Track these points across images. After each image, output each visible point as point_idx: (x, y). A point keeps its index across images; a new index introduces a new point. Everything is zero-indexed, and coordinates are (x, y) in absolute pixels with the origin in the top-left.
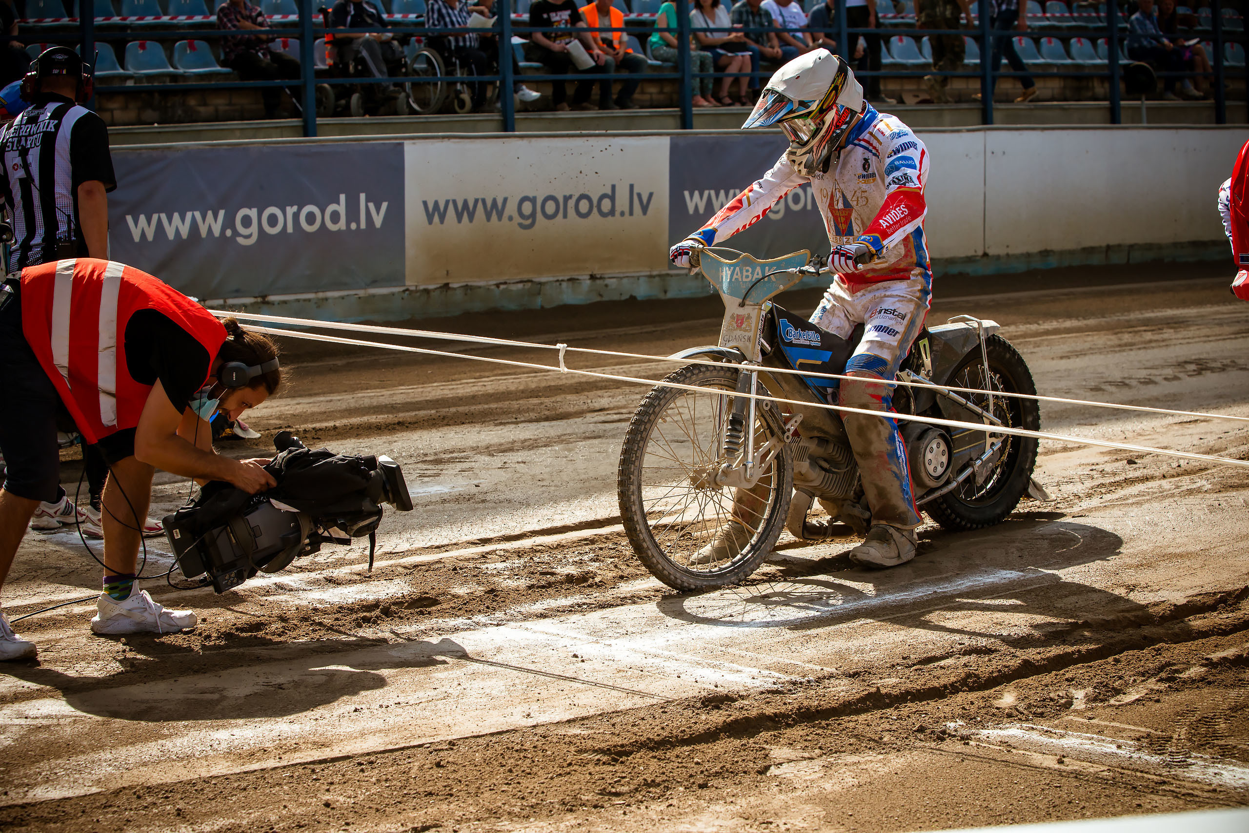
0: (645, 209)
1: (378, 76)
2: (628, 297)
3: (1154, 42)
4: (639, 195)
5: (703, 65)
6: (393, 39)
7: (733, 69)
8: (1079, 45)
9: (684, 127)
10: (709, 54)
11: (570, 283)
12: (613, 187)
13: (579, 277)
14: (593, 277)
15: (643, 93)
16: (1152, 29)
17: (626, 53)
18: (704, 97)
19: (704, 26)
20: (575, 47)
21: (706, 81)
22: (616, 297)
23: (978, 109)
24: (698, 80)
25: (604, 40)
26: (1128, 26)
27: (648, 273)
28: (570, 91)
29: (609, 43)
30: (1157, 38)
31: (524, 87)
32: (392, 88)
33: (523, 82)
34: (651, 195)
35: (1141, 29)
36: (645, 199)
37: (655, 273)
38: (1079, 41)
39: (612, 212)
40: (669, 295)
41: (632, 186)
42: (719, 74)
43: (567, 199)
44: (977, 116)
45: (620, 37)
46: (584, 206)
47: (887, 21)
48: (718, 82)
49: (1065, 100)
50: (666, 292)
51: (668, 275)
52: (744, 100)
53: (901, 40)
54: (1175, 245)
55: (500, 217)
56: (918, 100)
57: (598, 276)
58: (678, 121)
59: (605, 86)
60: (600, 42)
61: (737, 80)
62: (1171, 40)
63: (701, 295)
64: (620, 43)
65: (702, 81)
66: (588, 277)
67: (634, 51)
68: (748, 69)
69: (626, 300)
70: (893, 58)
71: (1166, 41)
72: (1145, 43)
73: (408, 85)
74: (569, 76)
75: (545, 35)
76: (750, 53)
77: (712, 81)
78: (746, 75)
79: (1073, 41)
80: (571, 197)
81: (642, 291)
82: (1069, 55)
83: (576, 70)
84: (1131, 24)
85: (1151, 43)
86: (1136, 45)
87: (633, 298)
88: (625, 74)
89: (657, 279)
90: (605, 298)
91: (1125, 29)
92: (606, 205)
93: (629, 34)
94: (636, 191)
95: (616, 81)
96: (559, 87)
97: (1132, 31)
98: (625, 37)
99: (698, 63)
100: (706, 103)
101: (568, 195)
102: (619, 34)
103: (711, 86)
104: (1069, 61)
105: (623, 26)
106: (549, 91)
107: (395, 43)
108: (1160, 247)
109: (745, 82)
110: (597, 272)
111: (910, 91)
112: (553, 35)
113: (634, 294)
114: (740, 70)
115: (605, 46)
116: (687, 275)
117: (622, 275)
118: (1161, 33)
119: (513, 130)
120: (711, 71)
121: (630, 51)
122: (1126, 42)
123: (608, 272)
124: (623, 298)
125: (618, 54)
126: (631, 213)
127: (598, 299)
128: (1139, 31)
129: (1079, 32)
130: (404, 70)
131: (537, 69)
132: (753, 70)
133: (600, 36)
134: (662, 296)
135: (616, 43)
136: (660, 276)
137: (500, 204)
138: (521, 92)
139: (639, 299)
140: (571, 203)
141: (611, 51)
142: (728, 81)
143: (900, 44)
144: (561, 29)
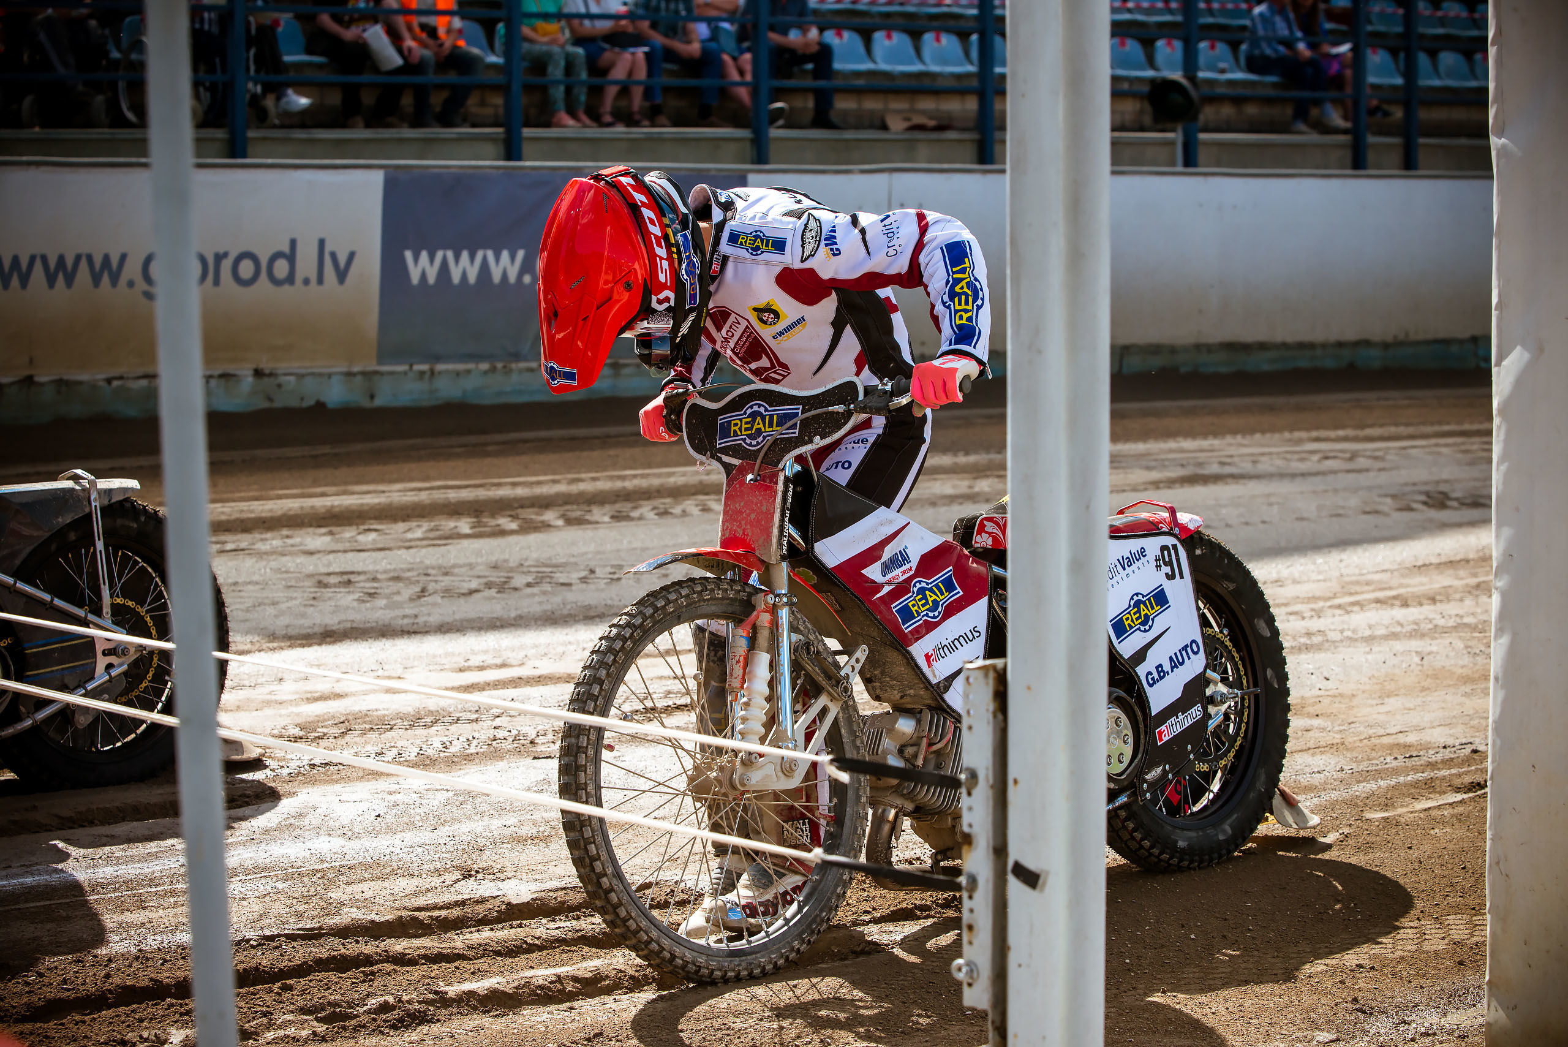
0: (342, 275)
1: (61, 70)
2: (312, 402)
3: (1281, 49)
4: (333, 256)
5: (569, 68)
6: (91, 16)
7: (619, 73)
8: (1168, 50)
9: (509, 157)
10: (580, 51)
11: (223, 381)
12: (293, 243)
13: (238, 373)
14: (258, 373)
15: (483, 104)
16: (1282, 28)
17: (455, 47)
18: (572, 113)
19: (583, 10)
20: (376, 36)
21: (576, 91)
22: (294, 403)
23: (972, 141)
24: (562, 88)
25: (424, 27)
26: (1247, 22)
27: (344, 369)
28: (368, 99)
29: (432, 32)
30: (1289, 44)
31: (290, 92)
32: (80, 88)
33: (288, 85)
34: (352, 256)
35: (1265, 29)
36: (342, 260)
37: (356, 369)
38: (1169, 44)
39: (290, 279)
40: (378, 402)
41: (322, 243)
42: (597, 81)
43: (219, 258)
44: (971, 150)
45: (449, 23)
46: (246, 269)
47: (875, 9)
48: (596, 92)
49: (1142, 129)
50: (372, 397)
51: (376, 373)
52: (637, 117)
53: (889, 37)
54: (1198, 347)
55: (115, 280)
56: (906, 124)
57: (267, 371)
58: (501, 149)
59: (421, 93)
60: (417, 29)
61: (625, 90)
62: (1312, 46)
63: (425, 404)
64: (449, 31)
65: (568, 90)
66: (251, 372)
67: (469, 43)
68: (642, 74)
69: (310, 409)
70: (875, 62)
71: (1301, 46)
72: (1268, 51)
73: (121, 85)
74: (366, 78)
75: (336, 18)
76: (646, 49)
77: (584, 90)
78: (639, 83)
79: (1160, 44)
80: (225, 255)
81: (335, 394)
82: (1151, 63)
83: (376, 69)
84: (1253, 20)
85: (1276, 51)
86: (1257, 52)
87: (320, 405)
88: (452, 77)
89: (359, 378)
90: (278, 404)
91: (1243, 28)
92: (281, 268)
93: (463, 18)
94: (328, 248)
95: (439, 87)
96: (351, 93)
97: (1253, 31)
98: (457, 23)
99: (562, 63)
100: (571, 122)
101: (221, 251)
102: (446, 19)
103: (583, 98)
104: (1150, 73)
105: (455, 7)
106: (335, 99)
107: (93, 23)
108: (1173, 350)
109: (638, 93)
110: (266, 365)
111: (899, 112)
112: (347, 18)
113: (322, 399)
114: (630, 74)
115: (424, 36)
116: (405, 373)
117: (303, 371)
118: (1299, 34)
119: (244, 156)
120: (584, 75)
121: (461, 43)
122: (1244, 47)
123: (282, 366)
124: (305, 404)
125: (441, 45)
126: (320, 281)
127: (266, 405)
128: (1261, 32)
129: (1167, 30)
130: (104, 62)
131: (319, 66)
132: (650, 74)
133: (416, 21)
134: (366, 403)
135: (441, 32)
136: (364, 374)
137: (115, 262)
138: (284, 100)
139: (330, 406)
140: (227, 265)
141: (431, 42)
142: (612, 91)
143: (887, 43)
144: (359, 10)
